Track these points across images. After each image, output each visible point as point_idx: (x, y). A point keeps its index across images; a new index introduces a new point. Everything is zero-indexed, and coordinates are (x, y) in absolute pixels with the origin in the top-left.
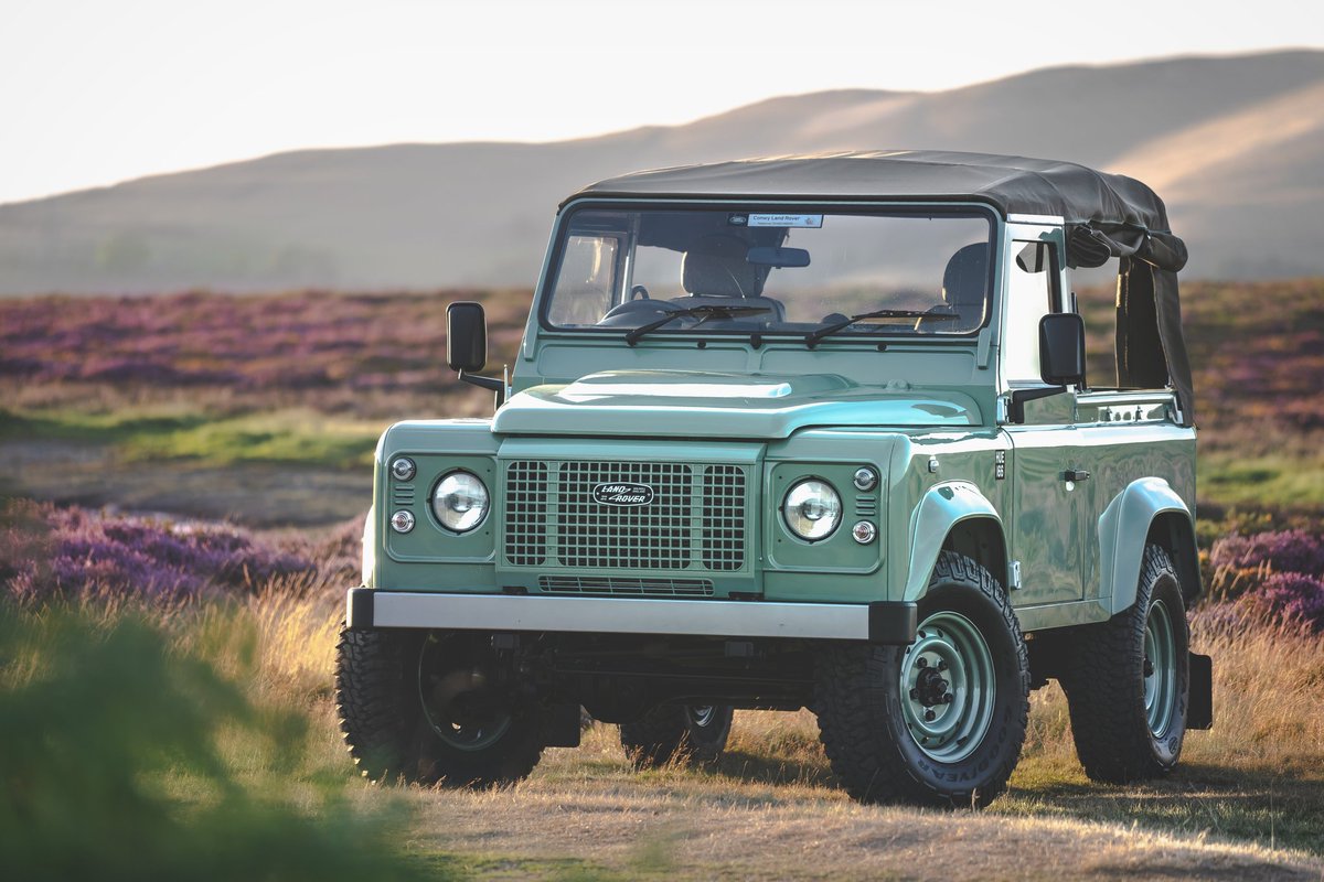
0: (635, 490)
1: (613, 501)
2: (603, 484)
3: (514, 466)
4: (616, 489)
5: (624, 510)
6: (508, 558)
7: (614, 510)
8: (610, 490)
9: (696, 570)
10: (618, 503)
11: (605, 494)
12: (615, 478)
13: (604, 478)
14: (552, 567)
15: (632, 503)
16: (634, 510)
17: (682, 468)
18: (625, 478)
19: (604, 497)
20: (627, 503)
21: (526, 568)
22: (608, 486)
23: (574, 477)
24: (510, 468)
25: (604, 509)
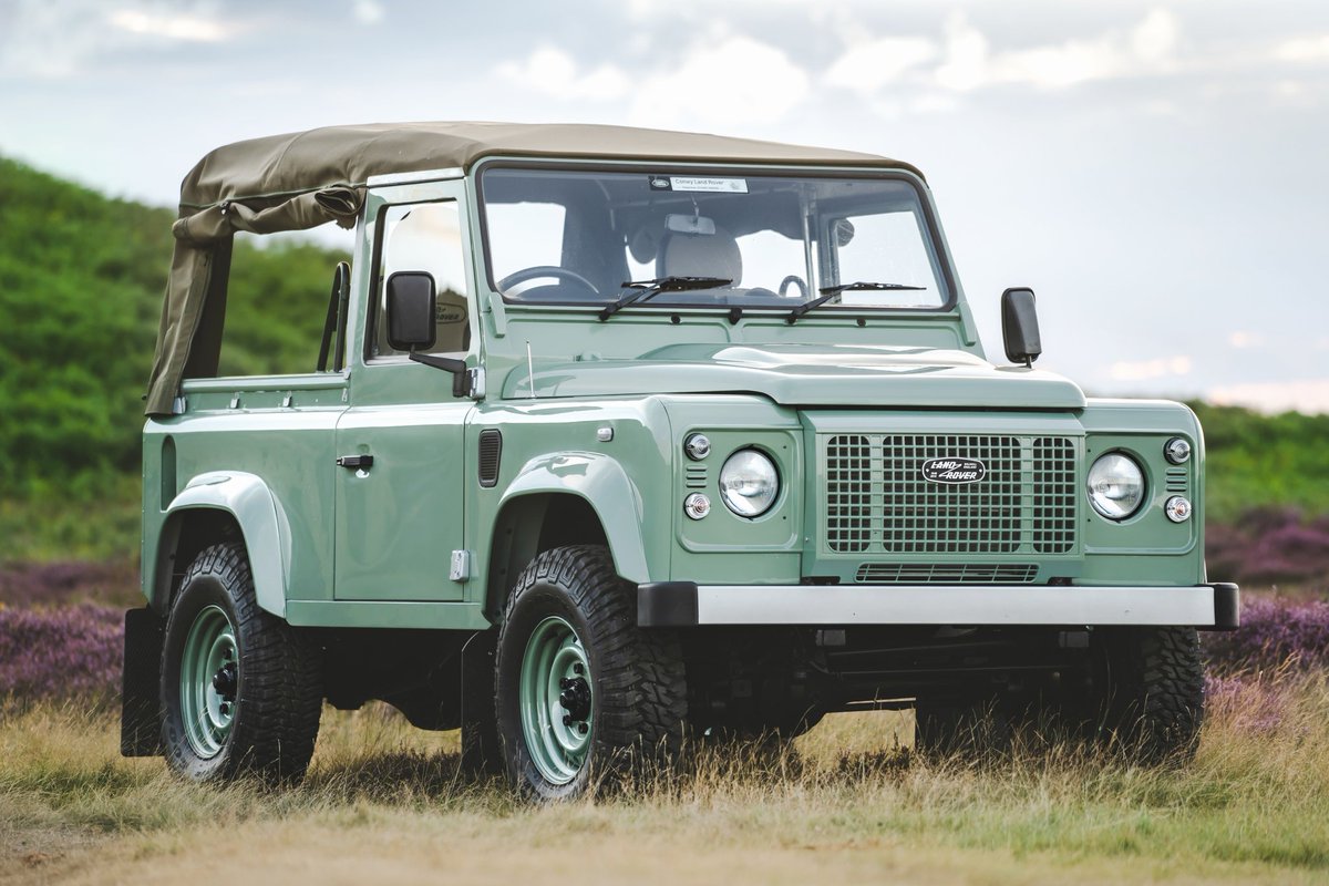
0: (966, 466)
1: (943, 479)
2: (931, 459)
3: (833, 441)
4: (946, 465)
5: (953, 488)
6: (831, 544)
7: (942, 488)
8: (940, 466)
9: (1025, 554)
10: (949, 480)
11: (934, 470)
12: (941, 453)
13: (931, 453)
14: (876, 553)
15: (963, 480)
16: (964, 488)
17: (1010, 441)
18: (952, 453)
19: (934, 474)
20: (958, 480)
21: (849, 555)
22: (938, 462)
23: (898, 452)
24: (830, 443)
25: (931, 487)
